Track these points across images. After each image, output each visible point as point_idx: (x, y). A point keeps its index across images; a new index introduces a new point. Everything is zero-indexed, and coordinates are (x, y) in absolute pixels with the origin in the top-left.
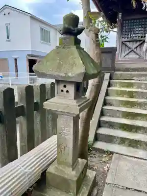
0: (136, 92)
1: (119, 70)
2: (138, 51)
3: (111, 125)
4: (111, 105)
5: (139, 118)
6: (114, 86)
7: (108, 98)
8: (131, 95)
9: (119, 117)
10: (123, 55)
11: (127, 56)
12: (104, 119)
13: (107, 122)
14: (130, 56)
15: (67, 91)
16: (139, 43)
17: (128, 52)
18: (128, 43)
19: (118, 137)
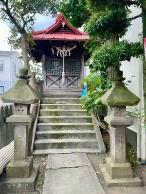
0: (59, 112)
1: (46, 96)
2: (58, 83)
3: (45, 136)
4: (43, 122)
5: (63, 128)
6: (44, 108)
7: (40, 117)
8: (56, 113)
9: (49, 130)
10: (48, 85)
11: (51, 86)
12: (39, 133)
13: (41, 135)
14: (53, 86)
15: (23, 110)
16: (58, 78)
17: (51, 83)
18: (50, 77)
19: (50, 144)
